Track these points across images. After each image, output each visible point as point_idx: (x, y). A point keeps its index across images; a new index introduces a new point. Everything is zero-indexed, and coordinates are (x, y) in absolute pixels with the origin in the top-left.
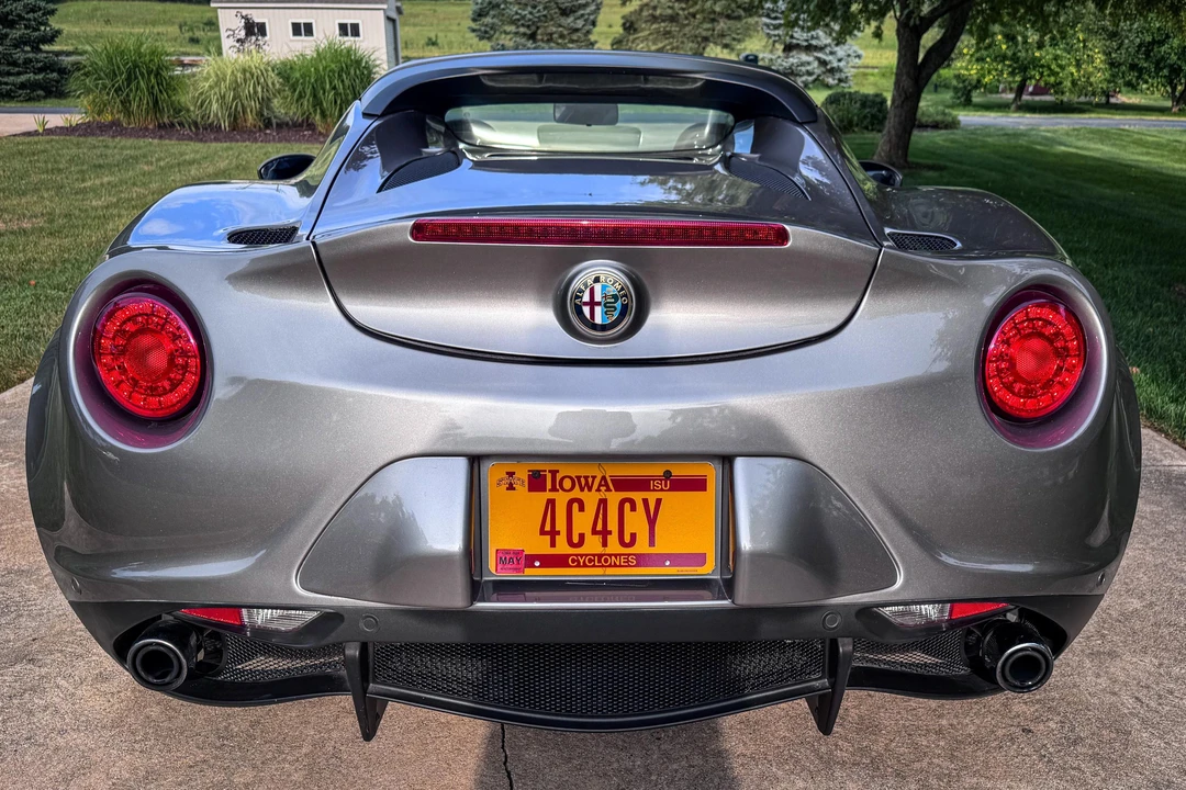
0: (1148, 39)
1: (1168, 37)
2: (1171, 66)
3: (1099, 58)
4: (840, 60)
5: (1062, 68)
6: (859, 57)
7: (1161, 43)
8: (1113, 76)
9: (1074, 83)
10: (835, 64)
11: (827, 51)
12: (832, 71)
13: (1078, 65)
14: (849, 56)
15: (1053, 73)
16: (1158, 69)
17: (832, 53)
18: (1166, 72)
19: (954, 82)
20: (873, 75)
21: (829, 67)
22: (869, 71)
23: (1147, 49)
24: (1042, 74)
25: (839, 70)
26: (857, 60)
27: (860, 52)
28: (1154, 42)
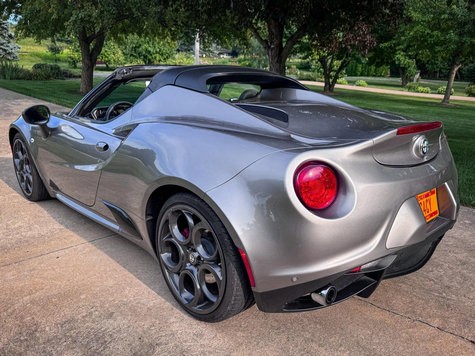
0: (134, 46)
1: (140, 45)
2: (144, 55)
3: (120, 52)
4: (12, 49)
5: (109, 55)
6: (19, 48)
7: (139, 47)
8: (126, 58)
9: (114, 61)
10: (10, 51)
11: (5, 45)
12: (9, 54)
13: (114, 54)
14: (15, 47)
15: (106, 57)
16: (140, 56)
17: (7, 46)
18: (142, 57)
19: (69, 59)
20: (26, 55)
21: (7, 52)
22: (24, 54)
23: (135, 49)
24: (102, 57)
25: (12, 53)
26: (19, 49)
27: (20, 46)
28: (136, 47)
